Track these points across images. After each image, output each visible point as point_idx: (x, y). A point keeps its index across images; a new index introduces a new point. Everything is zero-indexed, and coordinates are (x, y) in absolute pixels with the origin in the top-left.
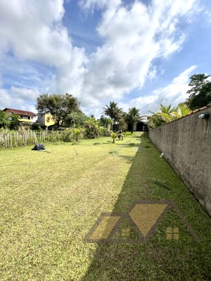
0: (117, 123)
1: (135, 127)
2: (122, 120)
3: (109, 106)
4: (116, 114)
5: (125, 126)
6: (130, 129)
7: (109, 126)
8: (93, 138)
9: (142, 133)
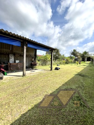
0: (76, 58)
1: (86, 59)
2: (79, 56)
3: (73, 51)
4: (76, 54)
5: (81, 59)
6: (83, 60)
7: (73, 59)
8: (68, 64)
9: (90, 62)
